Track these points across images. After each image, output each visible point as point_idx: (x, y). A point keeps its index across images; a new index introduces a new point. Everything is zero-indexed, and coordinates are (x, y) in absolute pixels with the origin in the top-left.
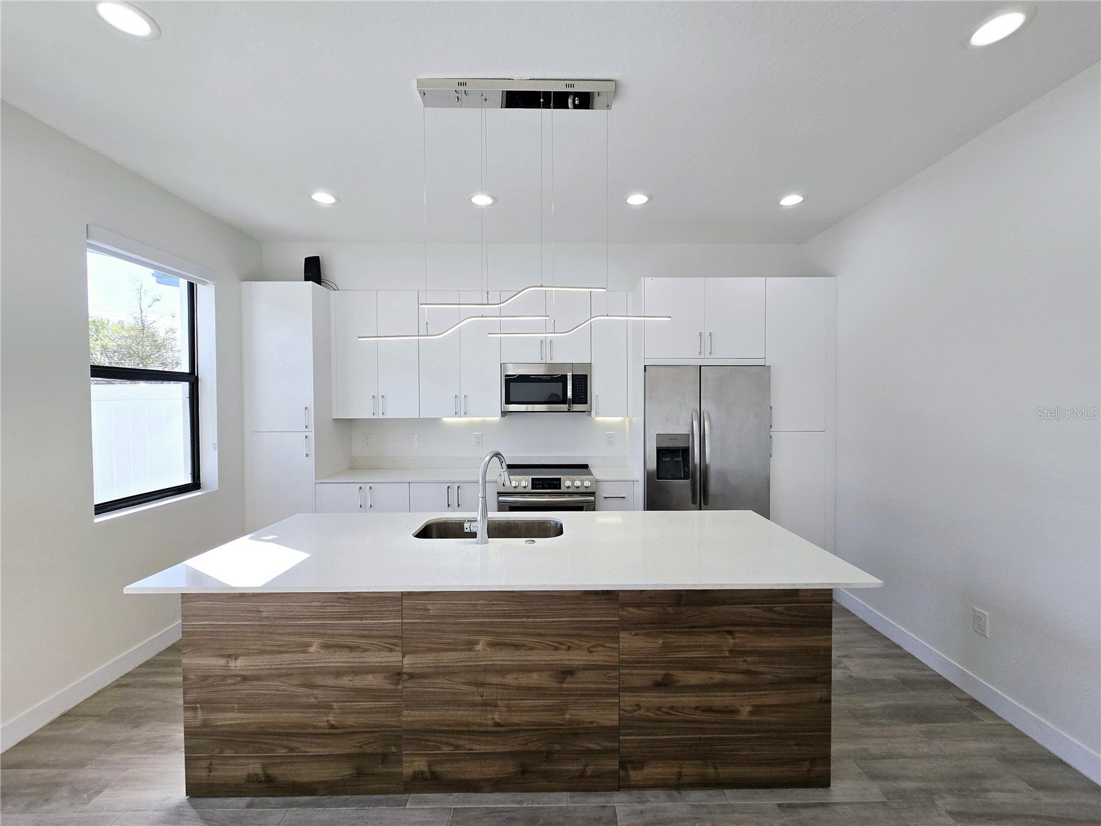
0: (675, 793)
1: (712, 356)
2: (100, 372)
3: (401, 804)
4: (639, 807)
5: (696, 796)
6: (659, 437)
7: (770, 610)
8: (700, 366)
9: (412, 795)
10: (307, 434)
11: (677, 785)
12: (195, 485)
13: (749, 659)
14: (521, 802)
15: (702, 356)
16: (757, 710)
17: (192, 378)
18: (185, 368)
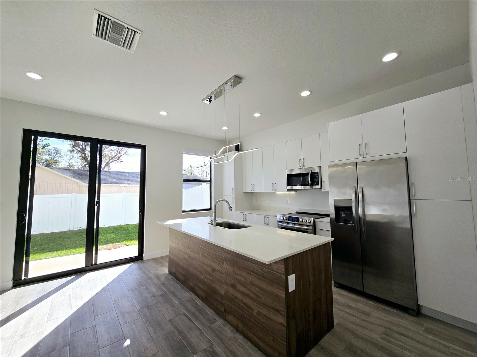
0: (235, 331)
1: (368, 156)
2: (185, 181)
3: (187, 292)
4: (222, 326)
5: (239, 337)
6: (335, 200)
7: (262, 270)
8: (356, 163)
9: (191, 292)
10: (233, 196)
11: (237, 329)
12: (210, 209)
13: (256, 289)
14: (203, 306)
15: (361, 157)
16: (259, 313)
17: (210, 181)
18: (208, 178)
